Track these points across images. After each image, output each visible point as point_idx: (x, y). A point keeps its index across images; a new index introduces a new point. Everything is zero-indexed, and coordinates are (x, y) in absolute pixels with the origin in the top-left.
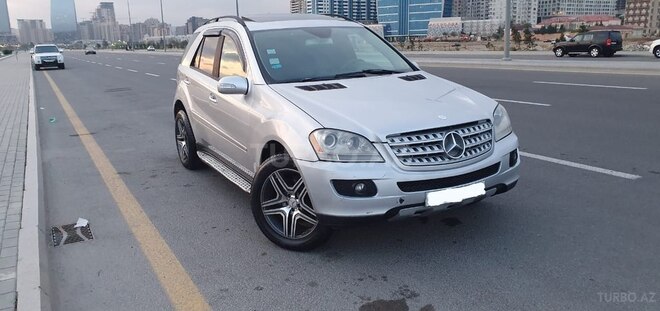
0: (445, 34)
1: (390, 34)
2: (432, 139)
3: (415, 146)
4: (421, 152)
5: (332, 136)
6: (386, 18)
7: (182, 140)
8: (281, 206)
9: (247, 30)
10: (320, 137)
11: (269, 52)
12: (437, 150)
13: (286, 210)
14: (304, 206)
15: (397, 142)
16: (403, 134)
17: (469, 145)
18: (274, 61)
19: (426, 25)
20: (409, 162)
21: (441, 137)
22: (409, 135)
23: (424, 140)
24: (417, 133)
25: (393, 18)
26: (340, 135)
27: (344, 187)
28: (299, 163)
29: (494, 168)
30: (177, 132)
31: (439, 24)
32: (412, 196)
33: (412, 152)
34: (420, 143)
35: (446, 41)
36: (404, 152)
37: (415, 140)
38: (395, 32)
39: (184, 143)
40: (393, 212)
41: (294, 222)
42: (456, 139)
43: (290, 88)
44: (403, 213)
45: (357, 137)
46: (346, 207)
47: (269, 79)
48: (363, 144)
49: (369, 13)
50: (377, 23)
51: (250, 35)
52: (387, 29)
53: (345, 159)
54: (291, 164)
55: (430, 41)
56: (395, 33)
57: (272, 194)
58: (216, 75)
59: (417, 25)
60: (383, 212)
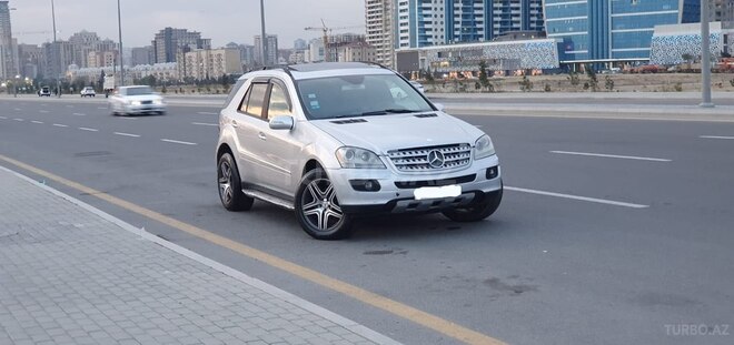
0: (686, 57)
1: (572, 57)
2: (420, 154)
3: (408, 159)
4: (411, 162)
5: (351, 152)
6: (563, 27)
7: (225, 182)
8: (316, 207)
9: (293, 79)
10: (343, 152)
11: (310, 96)
12: (423, 161)
13: (321, 210)
14: (333, 206)
15: (395, 155)
16: (400, 150)
17: (448, 159)
18: (314, 104)
19: (646, 39)
20: (404, 168)
21: (426, 153)
22: (404, 151)
23: (414, 154)
24: (410, 150)
25: (577, 26)
26: (357, 151)
27: (359, 185)
28: (329, 172)
29: (471, 178)
30: (220, 174)
31: (675, 36)
32: (404, 192)
33: (406, 162)
34: (410, 156)
35: (689, 71)
36: (400, 162)
37: (408, 154)
38: (581, 53)
39: (227, 186)
40: (392, 203)
41: (326, 219)
42: (436, 154)
43: (326, 123)
44: (399, 204)
45: (368, 153)
46: (359, 198)
47: (310, 116)
48: (372, 157)
49: (527, 15)
50: (543, 35)
51: (296, 83)
52: (564, 47)
53: (358, 166)
54: (324, 175)
55: (654, 71)
56: (582, 57)
57: (310, 199)
58: (265, 117)
59: (629, 40)
60: (385, 202)
